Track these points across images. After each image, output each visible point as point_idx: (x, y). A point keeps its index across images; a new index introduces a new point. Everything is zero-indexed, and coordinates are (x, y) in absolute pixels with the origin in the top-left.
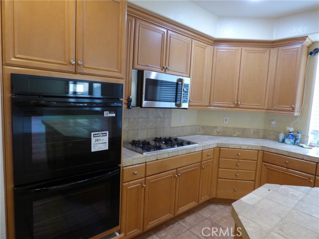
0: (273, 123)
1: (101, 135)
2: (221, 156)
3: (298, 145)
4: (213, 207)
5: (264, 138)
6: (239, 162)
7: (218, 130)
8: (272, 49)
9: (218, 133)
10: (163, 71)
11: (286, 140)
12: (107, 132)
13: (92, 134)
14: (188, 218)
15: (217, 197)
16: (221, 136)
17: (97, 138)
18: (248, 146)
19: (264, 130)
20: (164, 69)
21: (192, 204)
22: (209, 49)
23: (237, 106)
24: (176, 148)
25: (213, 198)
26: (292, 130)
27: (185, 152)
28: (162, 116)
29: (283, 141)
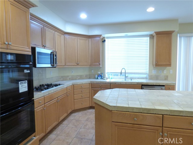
0: (92, 71)
1: (24, 83)
2: (74, 89)
3: (103, 79)
4: (73, 114)
5: (90, 78)
6: (82, 90)
7: (70, 77)
8: (89, 39)
9: (70, 79)
10: (43, 48)
11: (98, 78)
12: (27, 81)
13: (20, 82)
14: (64, 122)
15: (75, 109)
16: (71, 80)
17: (22, 85)
18: (85, 82)
19: (89, 75)
20: (44, 47)
21: (65, 115)
22: (62, 36)
23: (78, 64)
24: (55, 88)
25: (73, 110)
26: (100, 73)
27: (60, 89)
28: (41, 72)
29: (97, 78)
